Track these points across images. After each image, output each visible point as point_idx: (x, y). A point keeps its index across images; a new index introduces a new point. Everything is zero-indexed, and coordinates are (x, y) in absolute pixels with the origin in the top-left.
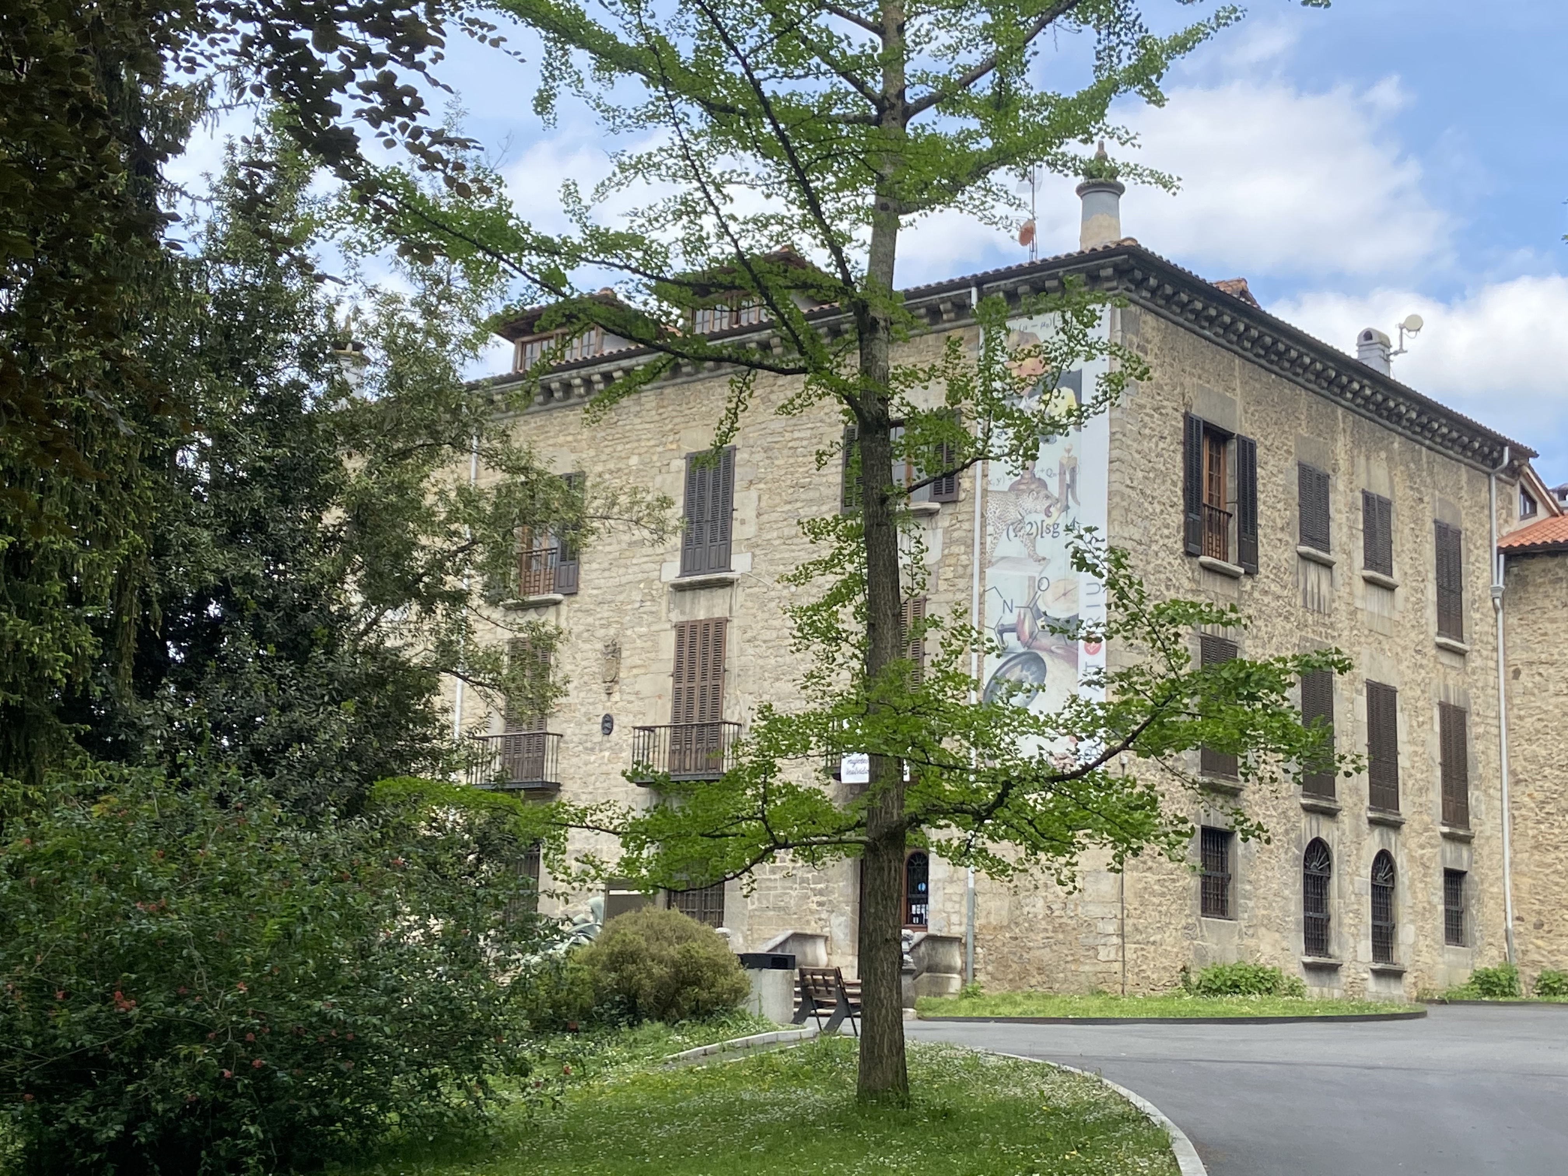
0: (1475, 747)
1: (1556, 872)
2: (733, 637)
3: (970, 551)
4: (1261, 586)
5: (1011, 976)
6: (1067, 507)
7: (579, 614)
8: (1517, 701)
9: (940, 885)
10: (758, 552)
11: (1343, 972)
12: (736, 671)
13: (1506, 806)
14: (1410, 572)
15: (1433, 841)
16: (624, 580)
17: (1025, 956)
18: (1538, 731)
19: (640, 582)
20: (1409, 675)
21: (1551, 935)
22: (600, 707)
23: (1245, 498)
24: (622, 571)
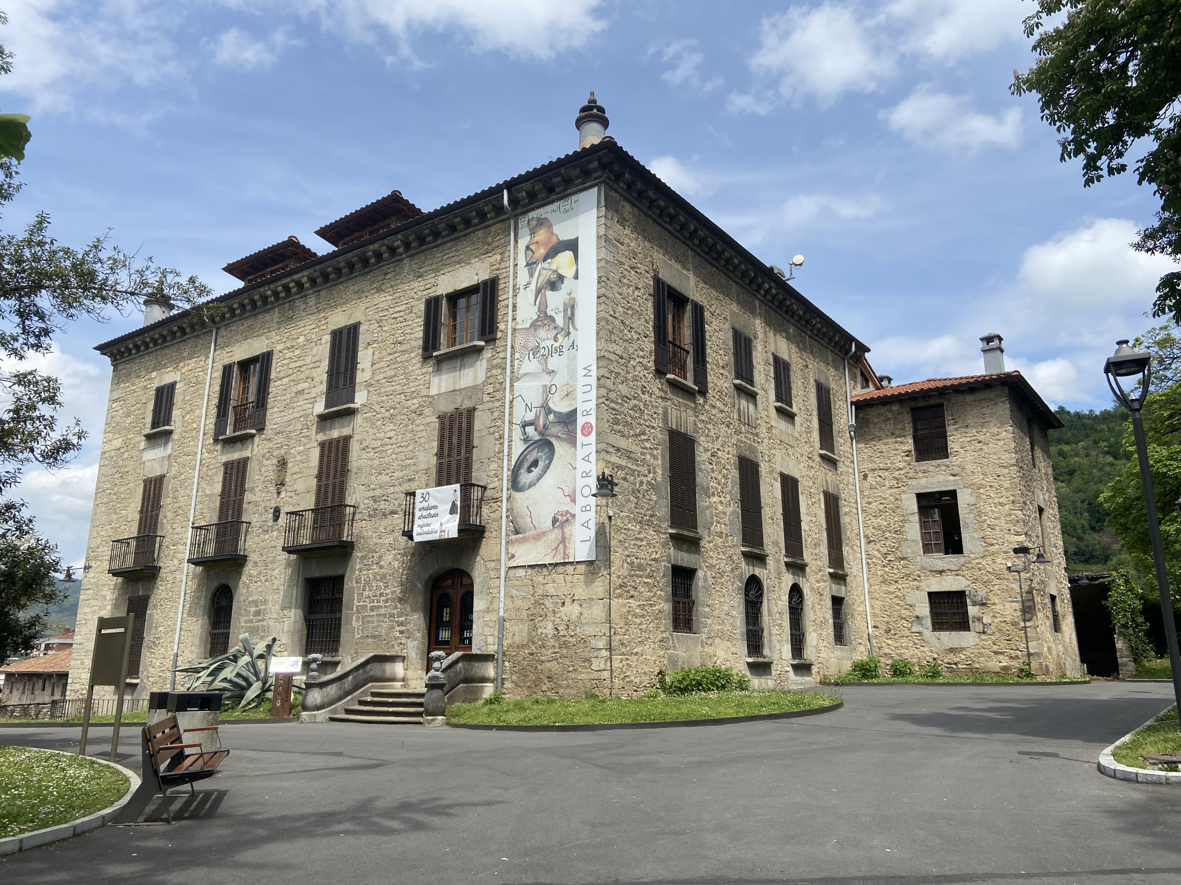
0: (845, 520)
1: (897, 597)
2: (355, 447)
3: (504, 374)
4: (710, 402)
5: (529, 684)
6: (569, 333)
7: (265, 442)
8: (866, 493)
9: (481, 614)
10: (371, 389)
11: (774, 667)
12: (354, 470)
13: (864, 556)
14: (803, 408)
15: (824, 578)
16: (292, 417)
17: (539, 667)
18: (880, 511)
19: (301, 417)
20: (805, 471)
21: (896, 637)
22: (273, 501)
23: (697, 341)
24: (290, 411)
